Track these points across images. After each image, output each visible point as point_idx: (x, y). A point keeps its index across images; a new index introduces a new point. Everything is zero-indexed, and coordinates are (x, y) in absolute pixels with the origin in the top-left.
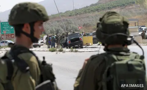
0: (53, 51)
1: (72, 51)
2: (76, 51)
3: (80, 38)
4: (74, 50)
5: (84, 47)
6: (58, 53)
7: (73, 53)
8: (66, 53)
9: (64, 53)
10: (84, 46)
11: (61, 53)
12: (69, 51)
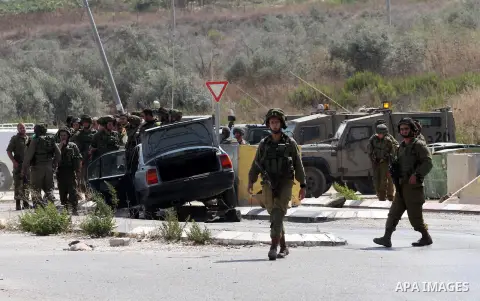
0: (44, 230)
1: (171, 237)
2: (199, 240)
3: (220, 151)
4: (187, 228)
5: (246, 217)
6: (84, 243)
7: (176, 249)
8: (134, 246)
9: (123, 244)
10: (244, 210)
11: (102, 244)
12: (153, 238)
